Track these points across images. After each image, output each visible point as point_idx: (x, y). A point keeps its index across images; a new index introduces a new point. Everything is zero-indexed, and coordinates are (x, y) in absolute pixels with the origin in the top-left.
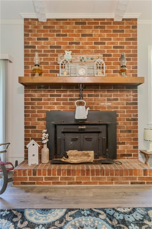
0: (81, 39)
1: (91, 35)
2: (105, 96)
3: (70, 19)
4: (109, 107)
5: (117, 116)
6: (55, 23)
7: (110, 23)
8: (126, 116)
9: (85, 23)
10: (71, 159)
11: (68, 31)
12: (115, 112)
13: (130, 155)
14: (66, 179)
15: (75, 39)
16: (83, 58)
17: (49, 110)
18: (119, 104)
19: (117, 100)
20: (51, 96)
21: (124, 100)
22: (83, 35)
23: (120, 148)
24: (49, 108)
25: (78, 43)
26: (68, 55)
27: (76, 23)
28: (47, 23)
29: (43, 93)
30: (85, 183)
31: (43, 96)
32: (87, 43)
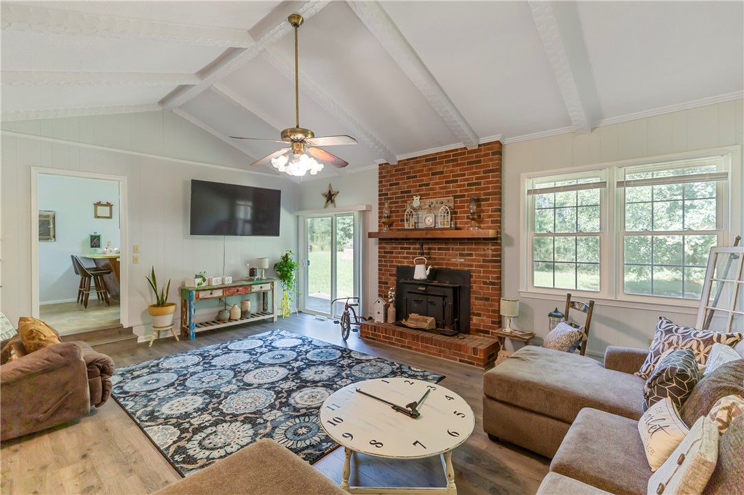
0: (431, 179)
1: (442, 173)
2: (457, 250)
3: (420, 157)
4: (462, 264)
5: (471, 276)
6: (406, 164)
7: (464, 153)
8: (483, 277)
9: (435, 159)
10: (410, 323)
11: (418, 171)
12: (469, 271)
13: (488, 332)
14: (399, 341)
15: (425, 180)
16: (432, 203)
17: (400, 265)
18: (473, 260)
19: (471, 255)
20: (402, 248)
21: (480, 255)
22: (433, 174)
23: (475, 320)
24: (400, 262)
25: (427, 185)
26: (416, 202)
27: (427, 160)
28: (398, 165)
29: (394, 246)
30: (416, 350)
31: (394, 248)
32: (437, 184)
